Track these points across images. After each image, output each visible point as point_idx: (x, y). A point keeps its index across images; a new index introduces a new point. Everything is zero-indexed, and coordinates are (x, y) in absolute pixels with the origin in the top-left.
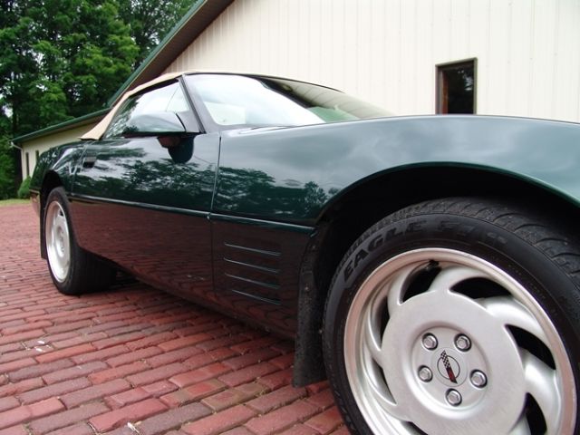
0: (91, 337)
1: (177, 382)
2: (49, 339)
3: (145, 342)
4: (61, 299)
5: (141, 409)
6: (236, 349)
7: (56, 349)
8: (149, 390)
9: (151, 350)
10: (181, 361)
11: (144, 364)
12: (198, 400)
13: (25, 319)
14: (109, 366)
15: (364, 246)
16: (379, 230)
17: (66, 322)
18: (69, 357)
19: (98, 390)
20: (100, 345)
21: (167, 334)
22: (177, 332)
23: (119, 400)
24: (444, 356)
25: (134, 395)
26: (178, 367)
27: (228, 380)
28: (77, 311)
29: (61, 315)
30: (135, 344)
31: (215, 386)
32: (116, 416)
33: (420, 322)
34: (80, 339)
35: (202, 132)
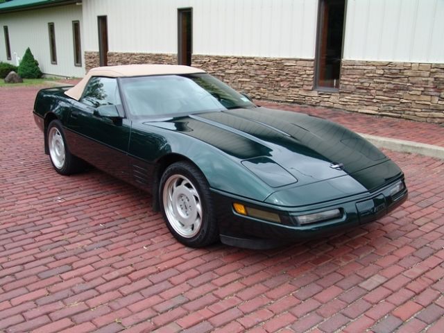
0: (81, 196)
1: (117, 212)
2: (62, 196)
3: (105, 198)
4: (61, 178)
5: (104, 221)
6: (142, 201)
7: (67, 201)
8: (107, 215)
9: (107, 201)
10: (119, 205)
11: (105, 207)
12: (124, 218)
13: (47, 187)
14: (91, 207)
15: (166, 172)
16: (169, 169)
17: (67, 189)
18: (74, 204)
19: (88, 215)
20: (85, 199)
21: (114, 195)
22: (118, 194)
23: (97, 218)
24: (185, 203)
25: (102, 216)
26: (118, 208)
27: (136, 212)
28: (71, 184)
29: (64, 186)
30: (100, 199)
31: (131, 214)
32: (96, 222)
33: (179, 193)
34: (76, 197)
35: (125, 117)
